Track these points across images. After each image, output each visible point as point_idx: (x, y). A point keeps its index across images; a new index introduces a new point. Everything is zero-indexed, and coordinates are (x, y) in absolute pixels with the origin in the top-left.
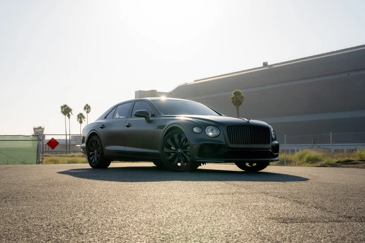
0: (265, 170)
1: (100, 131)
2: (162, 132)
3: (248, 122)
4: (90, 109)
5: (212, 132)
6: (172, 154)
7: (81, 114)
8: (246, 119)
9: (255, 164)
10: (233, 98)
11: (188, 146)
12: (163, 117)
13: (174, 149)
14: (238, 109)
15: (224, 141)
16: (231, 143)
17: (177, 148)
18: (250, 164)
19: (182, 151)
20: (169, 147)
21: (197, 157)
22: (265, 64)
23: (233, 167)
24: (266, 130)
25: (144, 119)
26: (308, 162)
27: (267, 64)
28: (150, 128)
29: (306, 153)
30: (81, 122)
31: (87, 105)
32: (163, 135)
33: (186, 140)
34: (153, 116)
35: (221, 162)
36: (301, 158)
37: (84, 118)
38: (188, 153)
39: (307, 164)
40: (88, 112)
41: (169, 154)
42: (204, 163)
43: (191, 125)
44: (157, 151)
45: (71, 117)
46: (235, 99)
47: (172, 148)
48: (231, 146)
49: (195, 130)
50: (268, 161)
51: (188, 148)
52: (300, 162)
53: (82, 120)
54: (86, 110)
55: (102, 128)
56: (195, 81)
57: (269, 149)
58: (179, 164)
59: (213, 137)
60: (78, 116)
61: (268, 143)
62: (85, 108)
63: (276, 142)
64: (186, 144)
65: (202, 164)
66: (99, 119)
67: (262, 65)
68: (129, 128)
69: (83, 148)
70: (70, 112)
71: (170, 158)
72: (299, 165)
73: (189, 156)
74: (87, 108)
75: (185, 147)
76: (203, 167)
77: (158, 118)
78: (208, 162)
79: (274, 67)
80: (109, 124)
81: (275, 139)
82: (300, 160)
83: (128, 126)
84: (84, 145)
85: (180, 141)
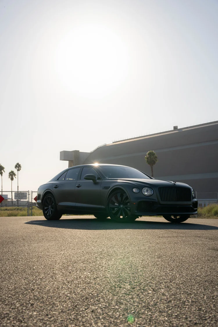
0: (186, 222)
1: (54, 190)
2: (108, 191)
3: (174, 184)
4: (20, 167)
5: (147, 192)
6: (115, 209)
7: (12, 172)
8: (173, 182)
9: (178, 217)
10: (148, 158)
11: (129, 202)
12: (108, 180)
13: (118, 205)
14: (152, 168)
15: (157, 199)
16: (162, 200)
17: (120, 204)
18: (175, 216)
19: (124, 207)
20: (114, 203)
21: (136, 211)
22: (175, 128)
23: (161, 219)
24: (188, 190)
25: (92, 181)
26: (215, 215)
27: (177, 128)
28: (97, 188)
29: (214, 208)
30: (12, 179)
31: (18, 164)
32: (108, 194)
33: (127, 198)
34: (99, 179)
35: (154, 215)
36: (209, 211)
37: (15, 175)
38: (129, 208)
39: (215, 217)
40: (18, 170)
41: (113, 209)
42: (141, 216)
43: (131, 186)
44: (103, 207)
45: (3, 174)
46: (149, 159)
47: (116, 204)
48: (162, 203)
49: (134, 190)
50: (190, 214)
51: (129, 204)
52: (209, 215)
53: (14, 177)
54: (17, 168)
55: (56, 188)
56: (113, 143)
57: (190, 205)
58: (121, 217)
59: (148, 196)
60: (10, 173)
61: (190, 200)
62: (16, 167)
63: (196, 200)
64: (127, 201)
65: (139, 217)
66: (52, 180)
67: (173, 129)
68: (80, 188)
69: (38, 203)
70: (2, 170)
71: (114, 212)
72: (208, 217)
73: (130, 210)
74: (18, 166)
75: (126, 204)
76: (140, 219)
77: (104, 181)
78: (144, 215)
79: (183, 130)
80: (62, 185)
81: (195, 198)
82: (209, 213)
83: (78, 187)
84: (40, 201)
85: (122, 199)
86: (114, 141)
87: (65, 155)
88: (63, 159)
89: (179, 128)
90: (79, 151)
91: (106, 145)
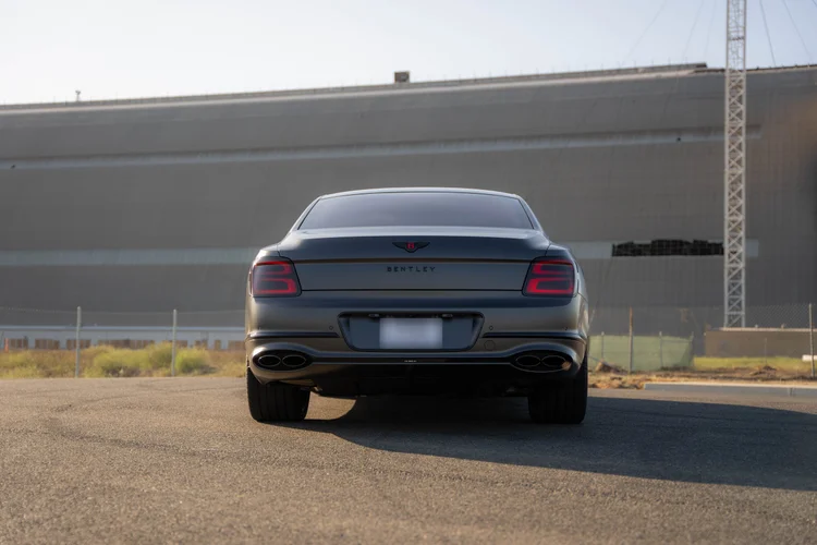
22: (402, 77)
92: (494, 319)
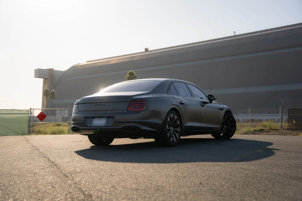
22: (146, 50)
46: (129, 78)
56: (87, 62)
67: (144, 51)
79: (154, 52)
86: (87, 61)
87: (39, 73)
88: (38, 77)
89: (149, 50)
90: (53, 69)
91: (80, 64)
92: (118, 118)
